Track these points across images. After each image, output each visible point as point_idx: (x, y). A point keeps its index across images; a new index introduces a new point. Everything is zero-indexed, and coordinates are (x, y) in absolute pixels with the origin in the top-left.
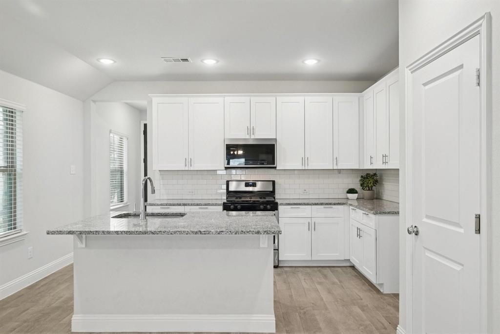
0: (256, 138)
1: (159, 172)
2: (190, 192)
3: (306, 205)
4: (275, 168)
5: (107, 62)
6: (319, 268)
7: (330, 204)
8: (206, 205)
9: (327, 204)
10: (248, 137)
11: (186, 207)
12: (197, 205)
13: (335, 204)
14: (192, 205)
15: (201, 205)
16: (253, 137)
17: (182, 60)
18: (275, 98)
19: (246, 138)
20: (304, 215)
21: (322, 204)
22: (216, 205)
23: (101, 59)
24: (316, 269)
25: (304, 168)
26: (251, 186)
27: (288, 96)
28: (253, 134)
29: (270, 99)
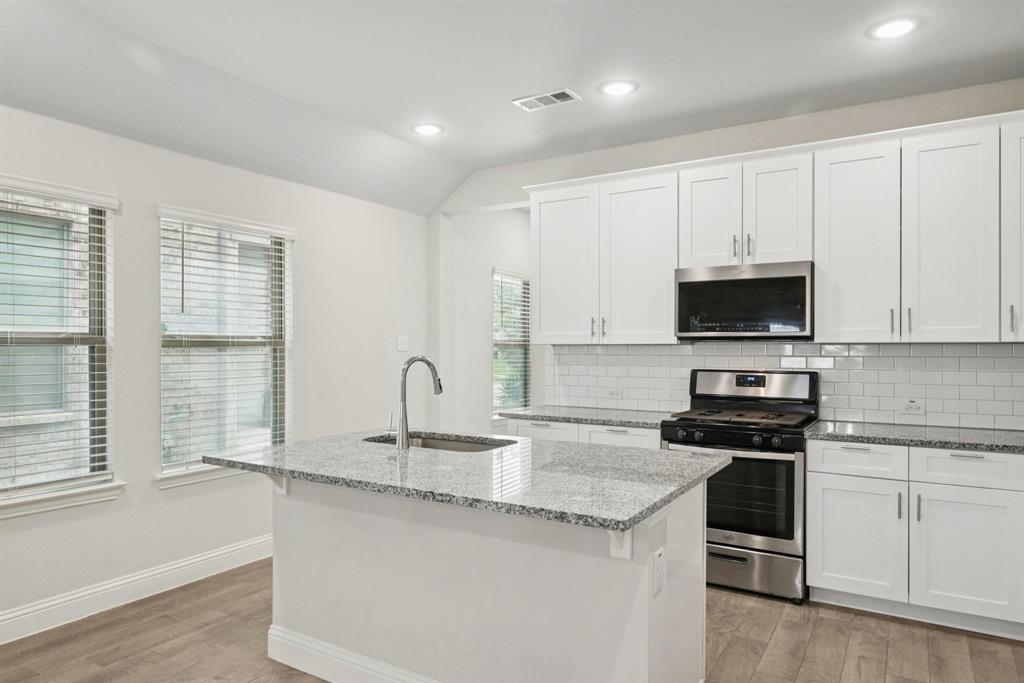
0: (758, 262)
1: (552, 348)
2: (612, 394)
3: (890, 443)
4: (811, 338)
5: (428, 130)
6: (934, 633)
7: (976, 447)
8: (622, 424)
9: (963, 446)
10: (735, 262)
11: (581, 425)
12: (604, 423)
13: (991, 448)
14: (593, 422)
15: (613, 425)
16: (749, 261)
17: (555, 96)
18: (811, 155)
19: (733, 264)
20: (886, 470)
21: (944, 445)
22: (645, 426)
23: (417, 125)
24: (919, 633)
25: (897, 340)
26: (751, 384)
27: (846, 144)
28: (749, 253)
29: (795, 161)
